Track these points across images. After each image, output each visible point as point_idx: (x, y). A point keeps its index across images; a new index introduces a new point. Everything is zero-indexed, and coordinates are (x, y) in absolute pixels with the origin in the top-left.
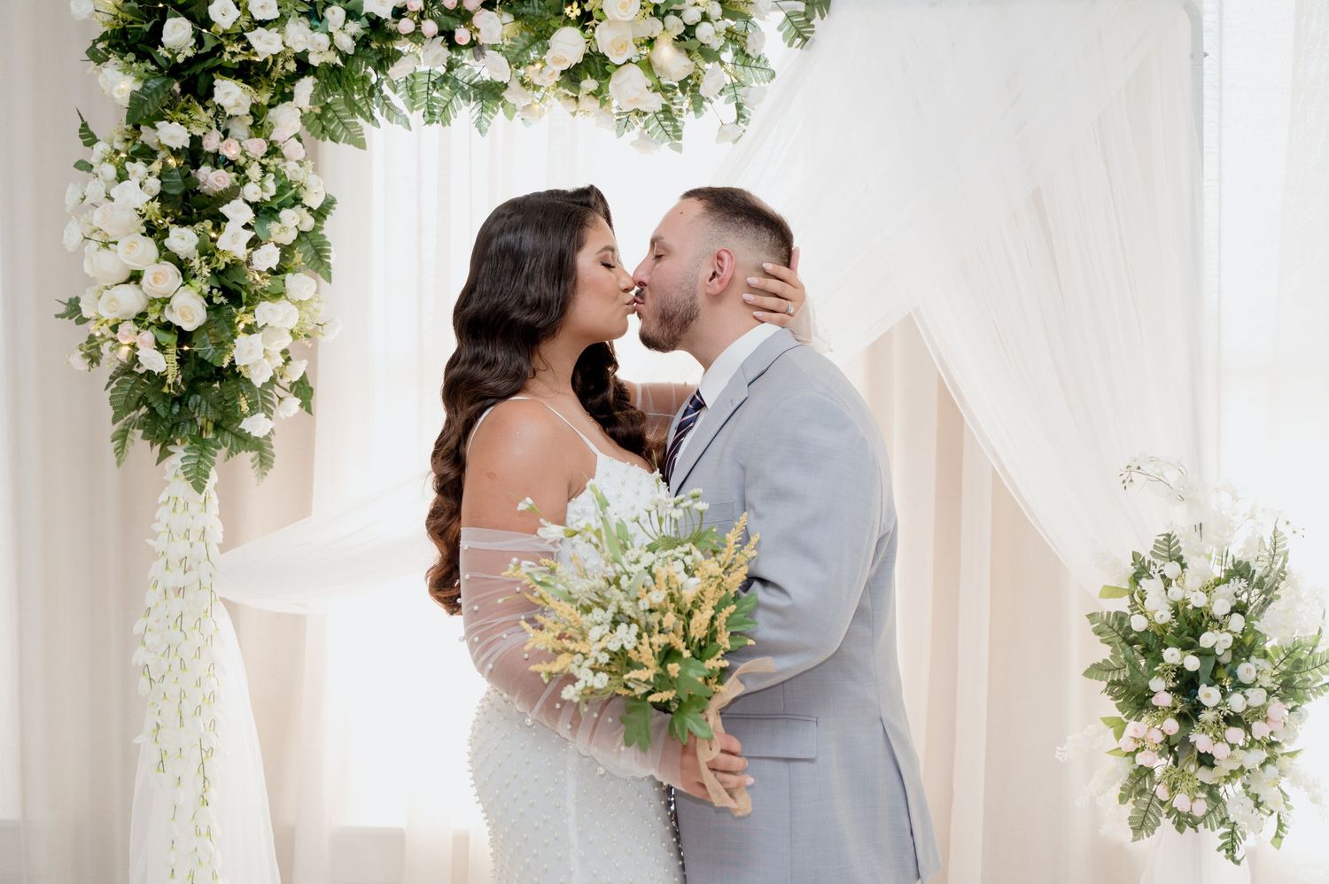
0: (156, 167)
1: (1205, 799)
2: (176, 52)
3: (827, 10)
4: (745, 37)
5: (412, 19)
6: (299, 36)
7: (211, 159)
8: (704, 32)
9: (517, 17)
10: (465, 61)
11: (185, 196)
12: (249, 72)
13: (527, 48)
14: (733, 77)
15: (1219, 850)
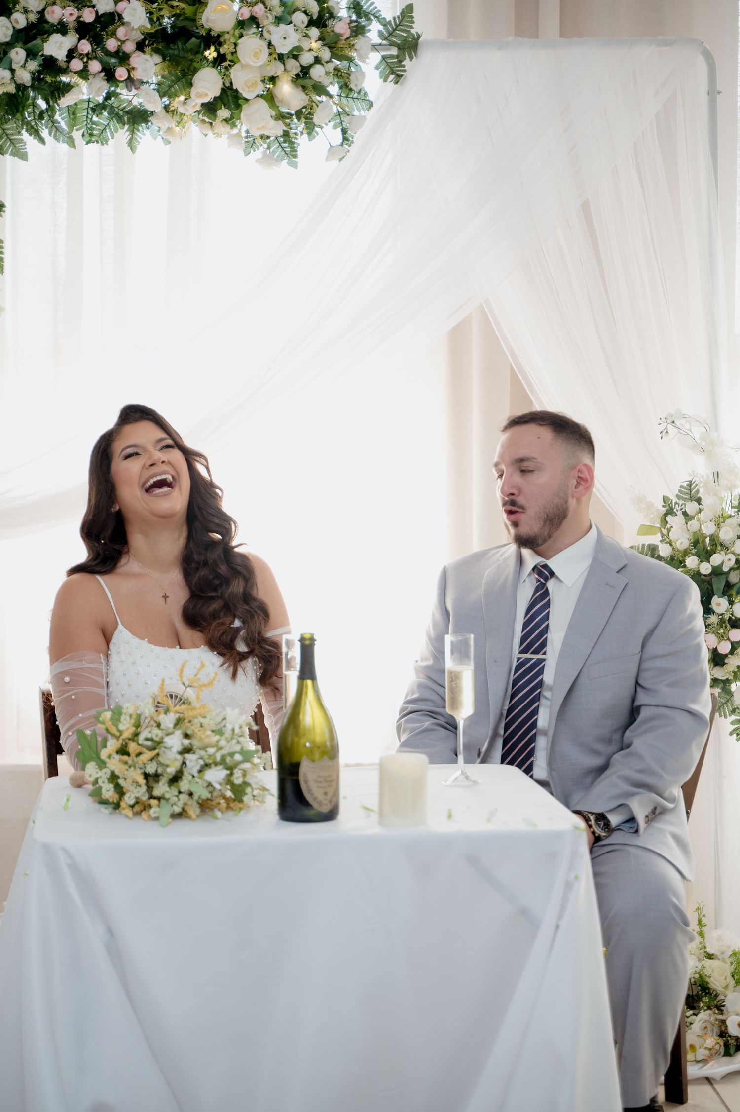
1: (719, 693)
3: (415, 53)
4: (349, 74)
5: (82, 59)
8: (317, 73)
9: (164, 58)
10: (118, 91)
13: (172, 84)
14: (339, 107)
15: (731, 734)
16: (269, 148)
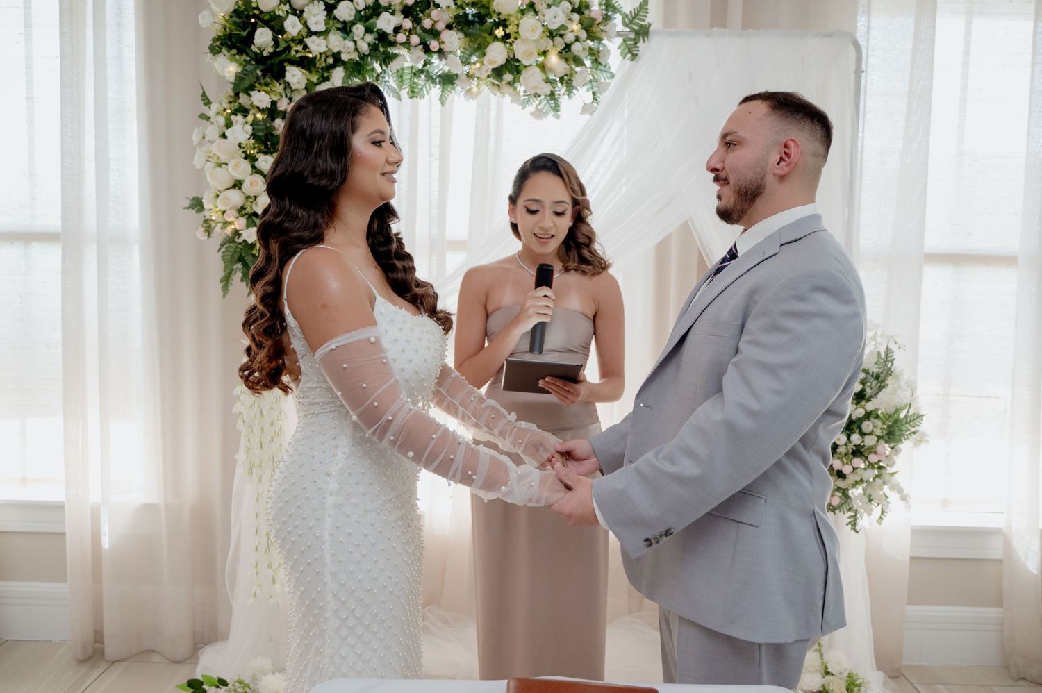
0: (250, 118)
1: (840, 497)
2: (262, 49)
3: (647, 37)
4: (599, 52)
5: (405, 34)
6: (336, 42)
7: (281, 115)
8: (577, 48)
9: (466, 35)
10: (433, 61)
11: (266, 136)
12: (305, 63)
13: (471, 55)
14: (591, 76)
15: (847, 525)
16: (540, 104)
